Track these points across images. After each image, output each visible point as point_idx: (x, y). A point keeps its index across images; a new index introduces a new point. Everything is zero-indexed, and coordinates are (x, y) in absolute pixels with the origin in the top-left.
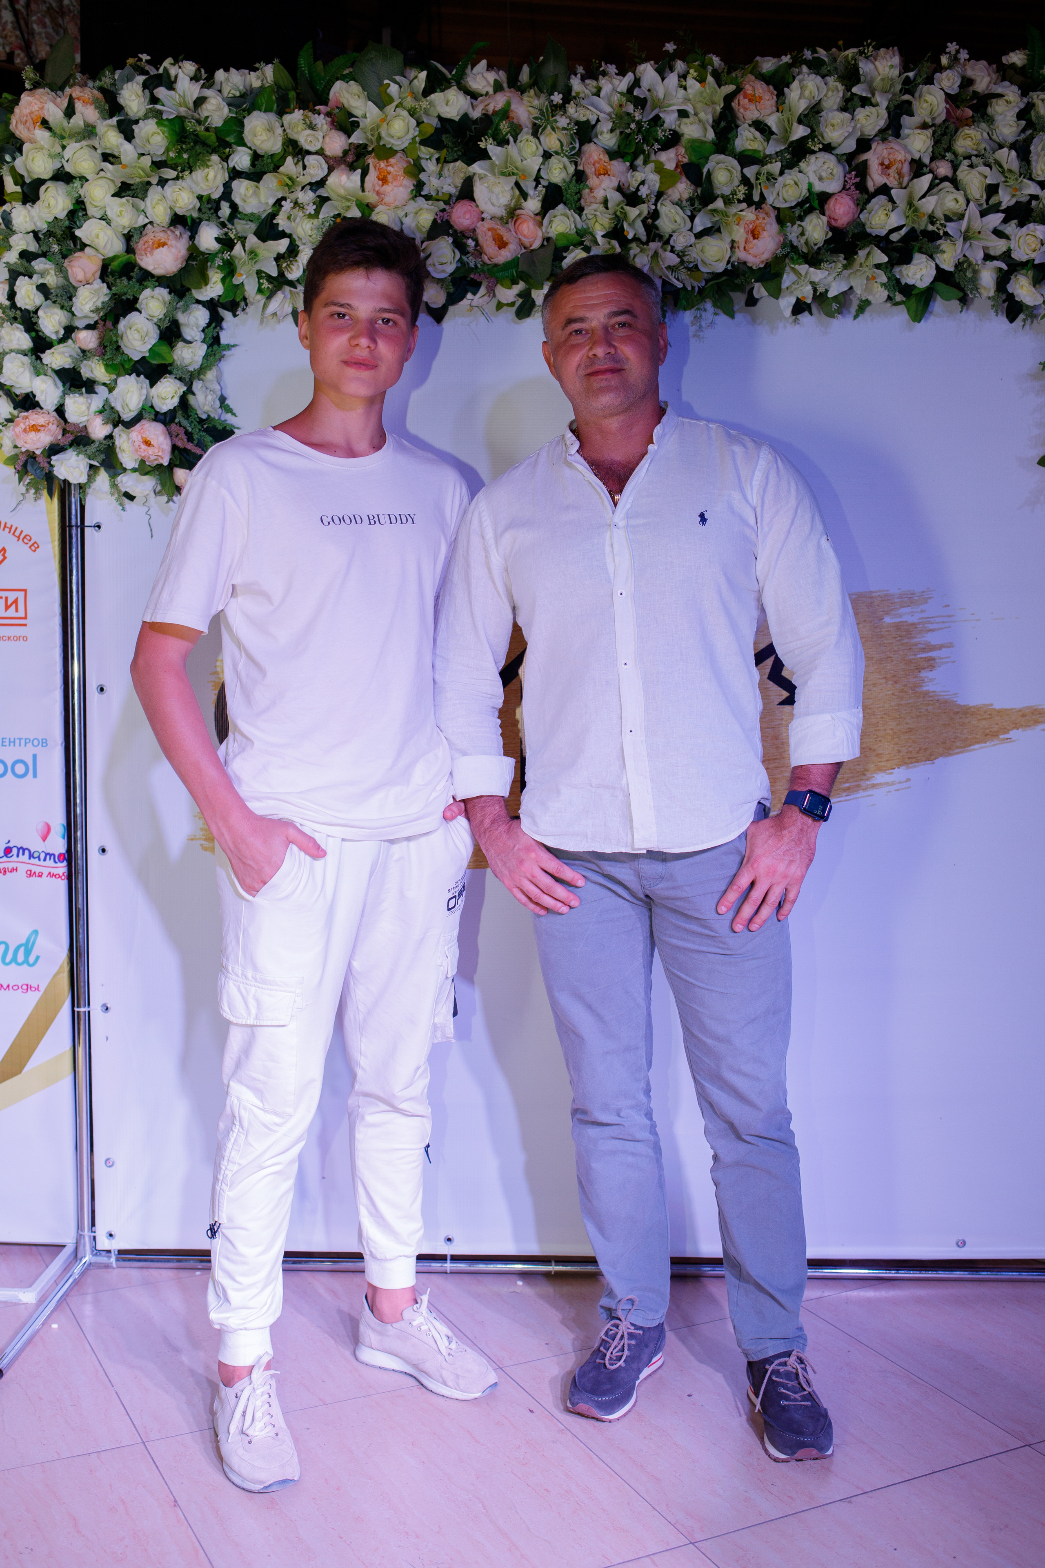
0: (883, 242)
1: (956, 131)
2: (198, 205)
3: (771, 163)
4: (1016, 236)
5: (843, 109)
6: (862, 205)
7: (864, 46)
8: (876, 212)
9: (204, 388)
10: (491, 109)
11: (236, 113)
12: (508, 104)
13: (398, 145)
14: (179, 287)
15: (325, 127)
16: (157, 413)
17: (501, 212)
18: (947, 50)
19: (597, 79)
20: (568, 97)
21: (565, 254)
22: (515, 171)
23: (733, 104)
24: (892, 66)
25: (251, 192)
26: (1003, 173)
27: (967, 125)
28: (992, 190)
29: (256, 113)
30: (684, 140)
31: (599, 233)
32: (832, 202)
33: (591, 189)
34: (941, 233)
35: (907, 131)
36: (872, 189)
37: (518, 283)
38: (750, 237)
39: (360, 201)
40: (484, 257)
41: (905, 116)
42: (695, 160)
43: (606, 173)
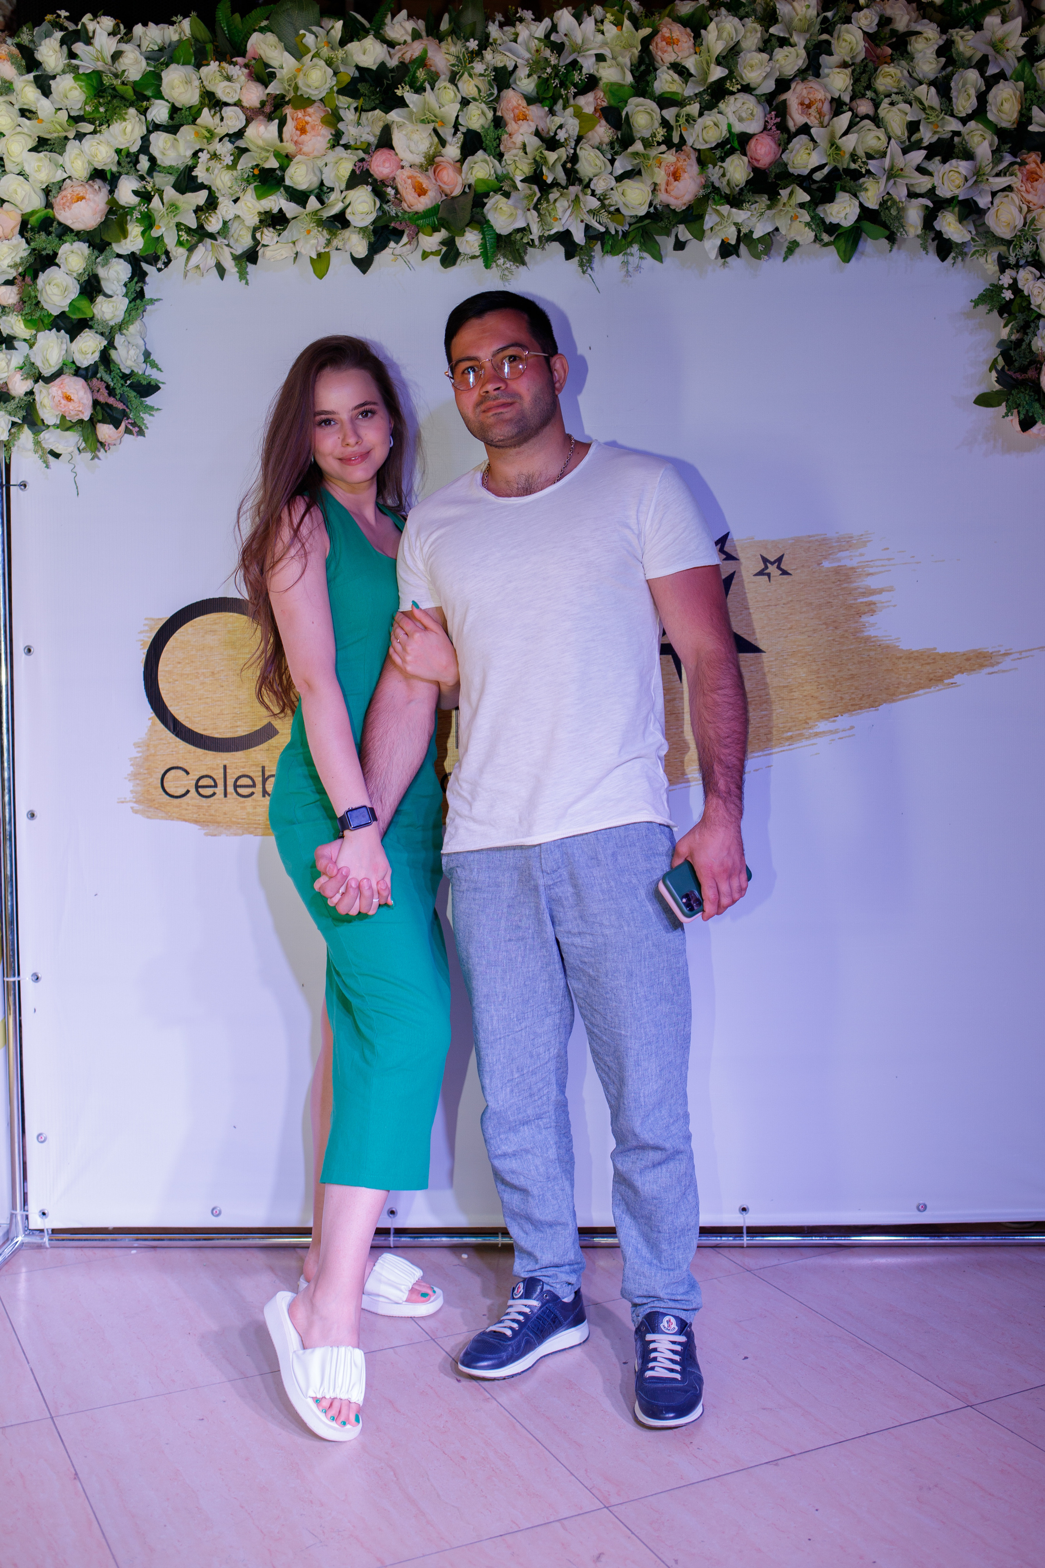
0: (804, 182)
1: (876, 70)
2: (117, 158)
3: (690, 104)
4: (939, 172)
5: (761, 50)
6: (784, 146)
8: (798, 151)
9: (127, 343)
10: (408, 56)
11: (155, 67)
12: (425, 51)
13: (316, 95)
14: (98, 241)
15: (243, 78)
16: (78, 368)
17: (419, 159)
19: (514, 26)
20: (485, 42)
21: (485, 200)
22: (434, 118)
23: (651, 47)
24: (807, 7)
25: (169, 144)
26: (924, 109)
27: (886, 63)
28: (913, 127)
29: (173, 66)
30: (601, 83)
31: (518, 179)
32: (753, 143)
33: (511, 135)
34: (863, 171)
35: (826, 71)
36: (793, 129)
37: (440, 231)
38: (671, 179)
39: (279, 152)
40: (405, 205)
41: (823, 55)
42: (614, 103)
43: (525, 118)
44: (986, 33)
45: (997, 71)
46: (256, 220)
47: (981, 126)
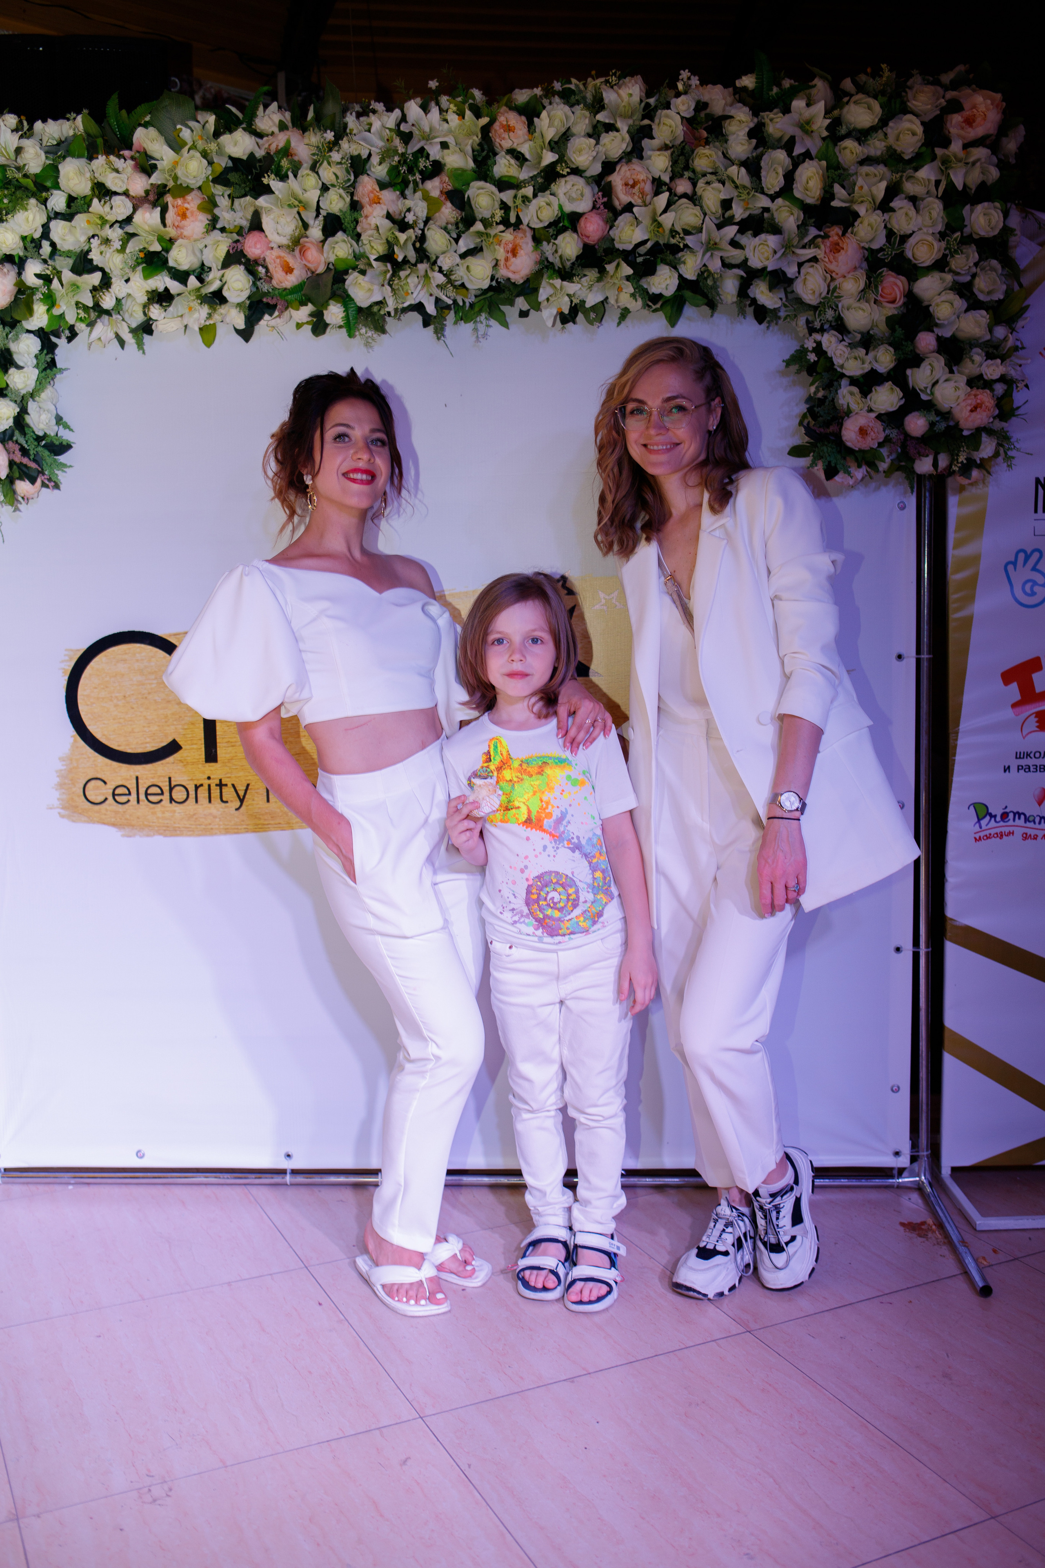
0: (628, 256)
1: (693, 152)
2: (22, 244)
3: (525, 187)
4: (750, 245)
5: (589, 136)
6: (611, 223)
7: (609, 75)
8: (623, 228)
9: (38, 409)
10: (273, 148)
11: (53, 160)
12: (288, 142)
13: (194, 183)
14: (8, 319)
15: (129, 170)
17: (285, 241)
18: (681, 77)
19: (368, 116)
20: (341, 132)
21: (346, 277)
22: (298, 203)
23: (490, 134)
24: (631, 95)
25: (67, 231)
26: (737, 187)
27: (702, 145)
28: (726, 204)
29: (69, 159)
30: (446, 168)
31: (372, 257)
32: (582, 221)
33: (366, 217)
34: (681, 245)
35: (649, 153)
36: (619, 208)
37: (306, 305)
38: (510, 255)
39: (162, 237)
40: (274, 282)
41: (646, 139)
42: (458, 186)
43: (378, 202)
44: (794, 116)
45: (803, 151)
46: (146, 298)
47: (787, 203)
